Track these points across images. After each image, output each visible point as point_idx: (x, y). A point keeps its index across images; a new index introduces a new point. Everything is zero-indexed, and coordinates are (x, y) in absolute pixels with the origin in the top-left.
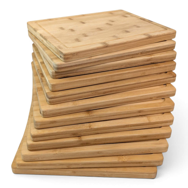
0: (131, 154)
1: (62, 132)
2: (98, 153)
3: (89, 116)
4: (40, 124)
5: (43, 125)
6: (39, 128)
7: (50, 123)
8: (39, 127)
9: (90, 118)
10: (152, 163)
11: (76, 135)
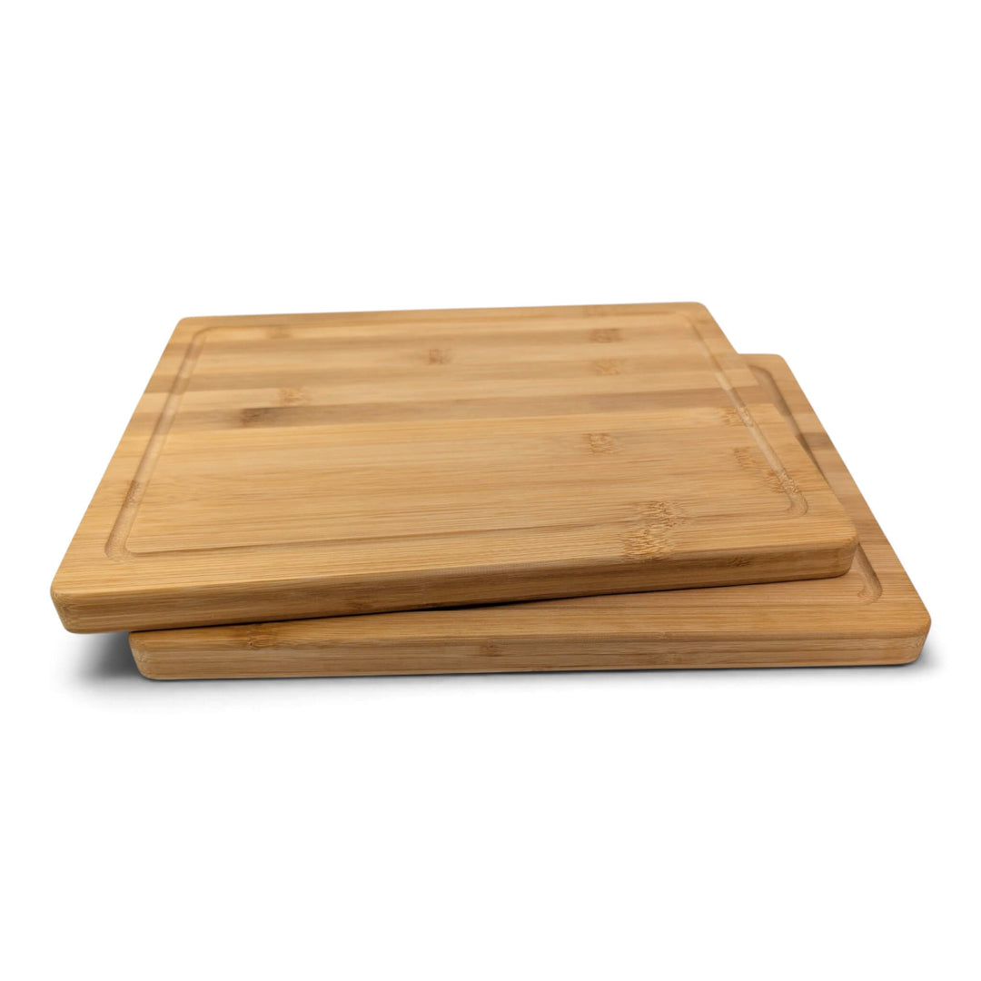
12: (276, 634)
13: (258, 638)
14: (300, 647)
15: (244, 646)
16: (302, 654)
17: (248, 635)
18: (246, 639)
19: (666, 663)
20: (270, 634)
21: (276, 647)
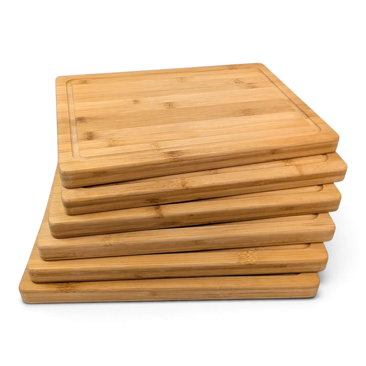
0: (261, 244)
1: (128, 196)
2: (196, 242)
3: (173, 162)
4: (72, 176)
5: (78, 179)
6: (70, 185)
7: (95, 176)
8: (70, 183)
9: (174, 166)
10: (305, 267)
11: (156, 202)
12: (74, 287)
13: (67, 288)
14: (83, 292)
15: (62, 291)
16: (84, 294)
17: (64, 287)
18: (63, 289)
19: (220, 297)
20: (72, 287)
21: (74, 292)
